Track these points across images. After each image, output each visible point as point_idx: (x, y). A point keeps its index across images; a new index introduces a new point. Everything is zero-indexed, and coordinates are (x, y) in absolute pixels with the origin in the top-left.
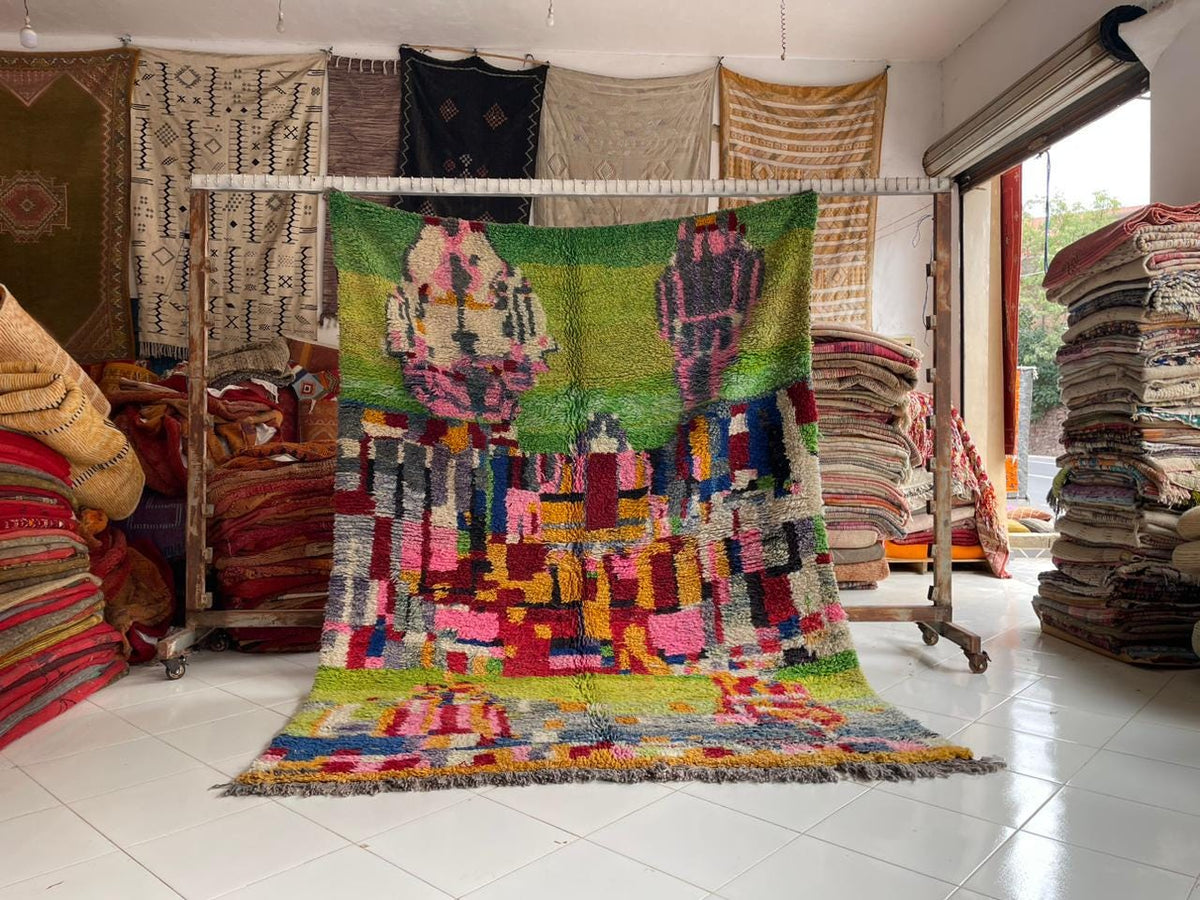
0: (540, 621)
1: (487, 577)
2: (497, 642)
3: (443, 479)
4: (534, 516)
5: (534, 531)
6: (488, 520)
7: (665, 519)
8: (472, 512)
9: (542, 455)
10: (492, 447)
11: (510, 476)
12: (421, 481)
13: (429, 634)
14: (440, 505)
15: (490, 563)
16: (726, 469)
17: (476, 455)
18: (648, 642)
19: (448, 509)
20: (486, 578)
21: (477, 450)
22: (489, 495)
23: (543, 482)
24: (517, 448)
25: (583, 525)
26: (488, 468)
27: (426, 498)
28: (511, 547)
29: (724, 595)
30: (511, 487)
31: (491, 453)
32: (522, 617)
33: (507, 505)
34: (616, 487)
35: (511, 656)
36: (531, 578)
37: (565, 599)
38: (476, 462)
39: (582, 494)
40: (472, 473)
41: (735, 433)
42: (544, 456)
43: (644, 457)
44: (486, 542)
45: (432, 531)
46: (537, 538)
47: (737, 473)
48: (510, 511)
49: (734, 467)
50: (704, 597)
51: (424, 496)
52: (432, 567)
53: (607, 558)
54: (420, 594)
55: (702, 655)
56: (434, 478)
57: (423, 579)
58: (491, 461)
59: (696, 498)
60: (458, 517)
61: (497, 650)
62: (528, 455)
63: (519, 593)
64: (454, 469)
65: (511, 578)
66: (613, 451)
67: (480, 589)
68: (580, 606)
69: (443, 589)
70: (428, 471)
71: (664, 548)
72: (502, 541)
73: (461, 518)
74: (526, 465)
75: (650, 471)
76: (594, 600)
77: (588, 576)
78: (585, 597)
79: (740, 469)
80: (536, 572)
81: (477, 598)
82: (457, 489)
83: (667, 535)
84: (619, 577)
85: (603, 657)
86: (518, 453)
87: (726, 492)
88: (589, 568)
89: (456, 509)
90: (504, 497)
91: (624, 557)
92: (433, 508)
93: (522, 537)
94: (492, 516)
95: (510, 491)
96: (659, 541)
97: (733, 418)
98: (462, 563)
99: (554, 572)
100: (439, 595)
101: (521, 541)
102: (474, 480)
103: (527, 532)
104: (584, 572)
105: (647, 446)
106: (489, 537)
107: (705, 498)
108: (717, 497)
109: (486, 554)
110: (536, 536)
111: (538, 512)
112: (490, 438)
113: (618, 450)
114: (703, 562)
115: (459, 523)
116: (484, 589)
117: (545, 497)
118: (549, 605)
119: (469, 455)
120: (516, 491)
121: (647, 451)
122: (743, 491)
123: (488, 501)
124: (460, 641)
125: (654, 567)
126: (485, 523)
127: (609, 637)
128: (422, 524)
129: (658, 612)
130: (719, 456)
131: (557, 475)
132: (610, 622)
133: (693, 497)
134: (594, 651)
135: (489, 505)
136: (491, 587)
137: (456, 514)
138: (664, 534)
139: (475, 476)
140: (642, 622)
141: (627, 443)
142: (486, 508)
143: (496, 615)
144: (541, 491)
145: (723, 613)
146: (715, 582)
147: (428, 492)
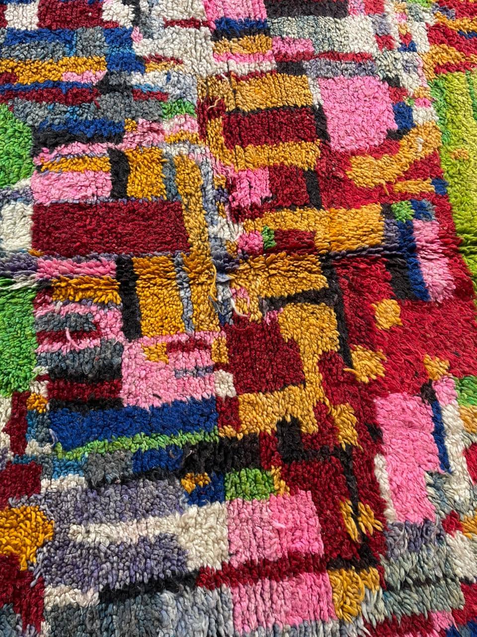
0: (371, 321)
1: (311, 426)
2: (428, 394)
3: (120, 551)
4: (172, 347)
5: (202, 345)
6: (194, 438)
7: (165, 126)
8: (181, 475)
9: (40, 342)
10: (33, 448)
11: (97, 404)
12: (136, 607)
13: (448, 531)
14: (181, 551)
15: (282, 424)
16: (96, 33)
17: (56, 484)
18: (377, 152)
19: (186, 528)
20: (314, 428)
21: (44, 483)
22: (143, 443)
23: (98, 334)
24: (29, 393)
25: (180, 256)
26: (83, 453)
27: (173, 589)
28: (241, 386)
29: (299, 46)
30: (119, 401)
31: (47, 448)
32: (369, 353)
33: (158, 403)
34: (105, 204)
35: (446, 364)
36: (293, 344)
37: (321, 282)
38: (73, 481)
39: (118, 261)
40: (96, 487)
41: (37, 20)
42: (41, 337)
43: (47, 157)
44: (240, 436)
45: (243, 558)
46: (217, 339)
47: (105, 17)
48: (170, 397)
49: (96, 20)
50: (301, 71)
51: (167, 596)
52: (318, 547)
53: (237, 215)
54: (376, 563)
55: (394, 83)
56: (122, 577)
57: (347, 564)
58: (66, 449)
59: (136, 79)
60: (200, 505)
61: (442, 391)
62: (44, 370)
63: (326, 362)
64: (92, 527)
65: (301, 381)
66: (29, 210)
67: (335, 439)
68: (328, 256)
69: (356, 514)
70: (108, 596)
71: (216, 126)
72: (232, 403)
73: (198, 497)
74: (64, 371)
75: (77, 148)
76: (314, 233)
77: (274, 243)
78: (311, 248)
79: (100, 11)
80: (278, 335)
81: (354, 442)
82: (138, 514)
83: (195, 122)
84: (267, 194)
85: (416, 217)
86: (40, 390)
87: (134, 34)
88: (257, 242)
89: (181, 510)
90: (143, 410)
91: (231, 186)
92: (192, 566)
93: (217, 366)
94: (185, 432)
95: (128, 402)
96: (203, 135)
97: (10, 25)
98: (294, 483)
99: (275, 303)
100: (369, 522)
101: (226, 368)
102: (114, 480)
103: (205, 359)
104: (266, 251)
105: (26, 153)
106: (229, 430)
107: (140, 64)
108: (141, 47)
109: (263, 435)
110: (212, 341)
111: (163, 341)
112: (10, 455)
113: (27, 202)
114: (245, 71)
115: (212, 501)
116: (334, 430)
117: (132, 329)
118: (338, 308)
119: (56, 499)
120: (126, 387)
121: (34, 154)
122: (137, 11)
123: (155, 444)
124: (445, 465)
125: (249, 142)
126: (200, 443)
127: (378, 207)
128: (233, 585)
129: (324, 136)
130: (70, 42)
131: (81, 310)
132: (350, 208)
133: (134, 82)
134: (407, 229)
135: (162, 441)
136: (329, 417)
137: (193, 510)
138: (193, 127)
139: (104, 480)
140: (344, 159)
141: (16, 187)
142: (169, 447)
143: (378, 401)
144: (121, 338)
145: (327, 48)
146: (276, 56)
147: (155, 586)
